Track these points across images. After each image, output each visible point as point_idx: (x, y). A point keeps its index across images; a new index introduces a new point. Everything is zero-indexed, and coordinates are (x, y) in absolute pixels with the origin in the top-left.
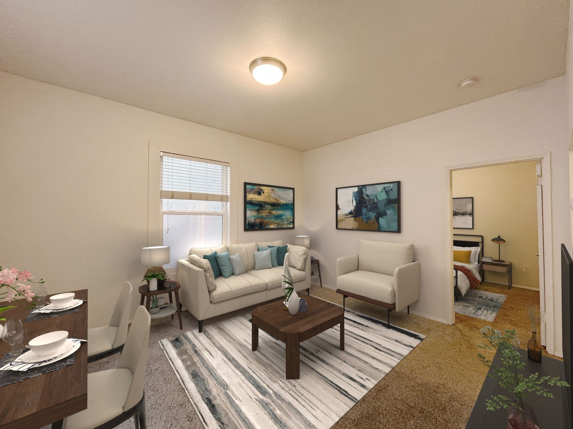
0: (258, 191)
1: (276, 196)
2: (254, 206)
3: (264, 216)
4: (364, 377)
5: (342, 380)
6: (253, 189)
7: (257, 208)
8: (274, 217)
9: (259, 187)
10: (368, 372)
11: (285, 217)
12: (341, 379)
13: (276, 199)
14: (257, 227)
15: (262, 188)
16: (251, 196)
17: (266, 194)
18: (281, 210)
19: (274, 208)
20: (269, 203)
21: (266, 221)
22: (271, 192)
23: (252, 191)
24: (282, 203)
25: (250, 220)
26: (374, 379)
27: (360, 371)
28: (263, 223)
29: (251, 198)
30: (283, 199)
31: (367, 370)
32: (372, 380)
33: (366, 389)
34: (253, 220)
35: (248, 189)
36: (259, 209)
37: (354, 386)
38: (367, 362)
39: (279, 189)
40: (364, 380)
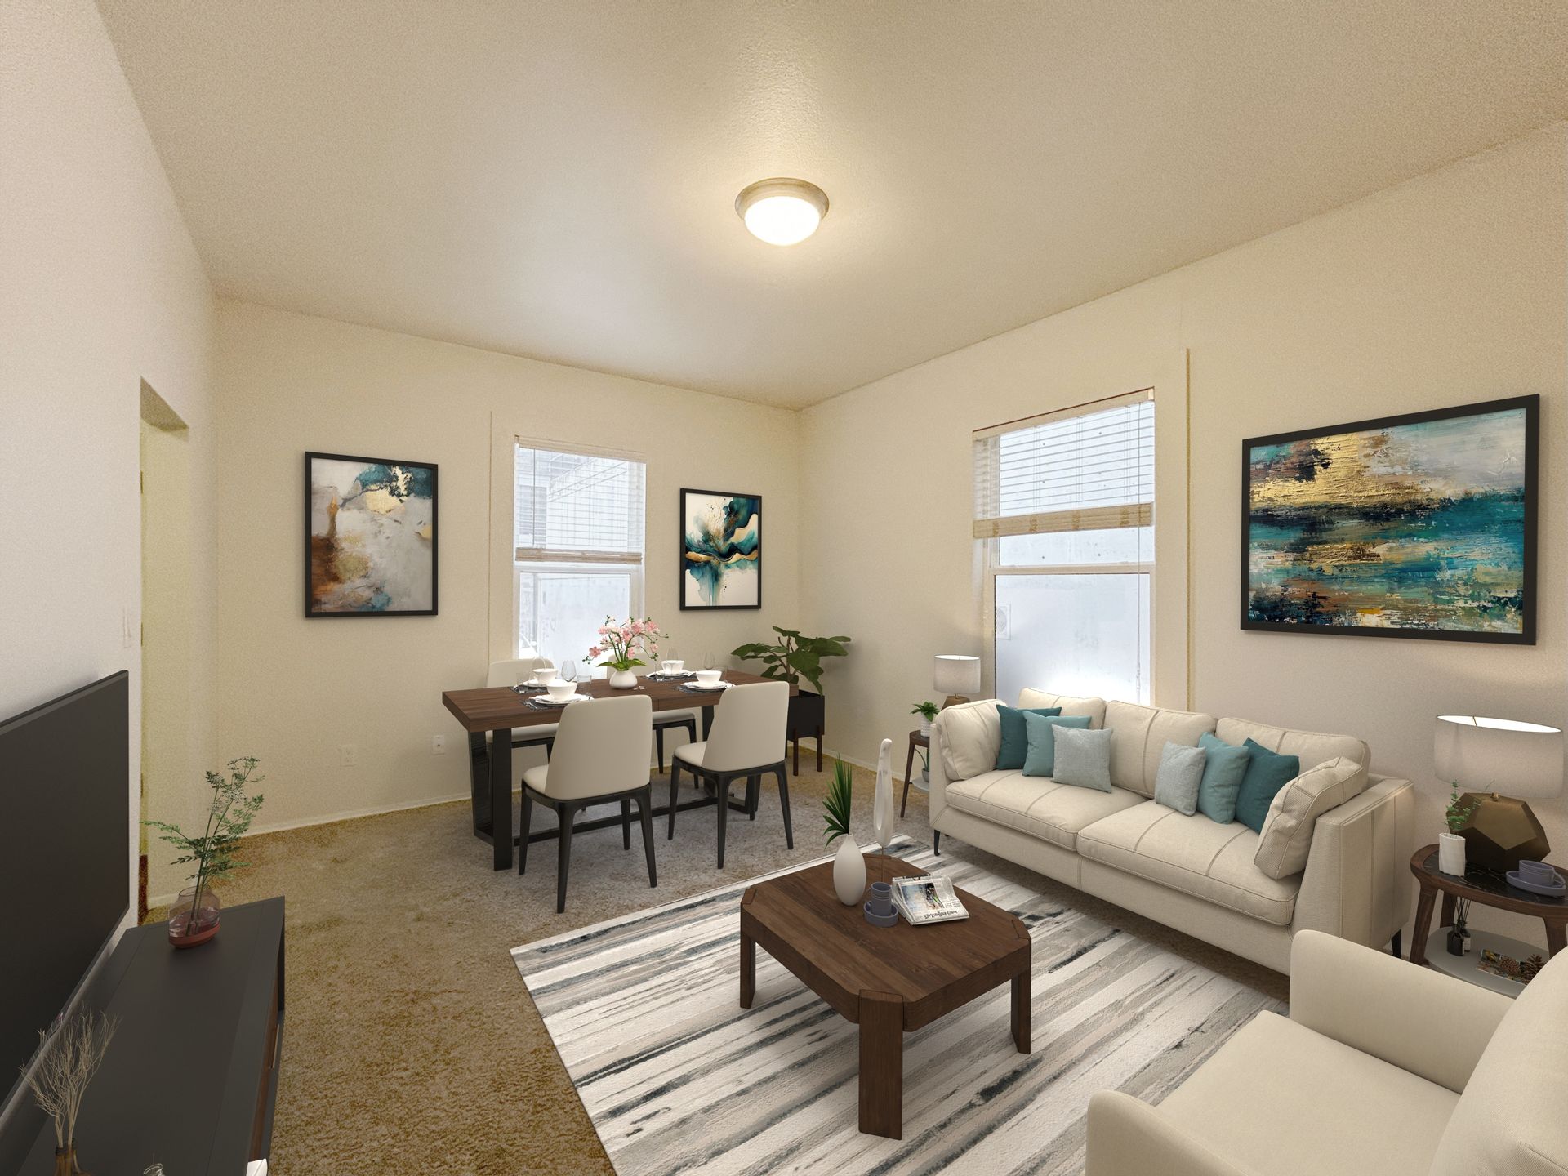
0: (1301, 464)
1: (1398, 469)
2: (1281, 527)
3: (1328, 571)
4: (650, 1127)
5: (665, 1072)
6: (1277, 459)
7: (1294, 536)
8: (1382, 576)
9: (1305, 442)
10: (667, 1142)
11: (1459, 573)
12: (670, 1070)
13: (1397, 486)
14: (1292, 618)
15: (1320, 444)
16: (1274, 491)
17: (1338, 469)
18: (1433, 535)
19: (1385, 531)
20: (1358, 508)
21: (1336, 591)
22: (1367, 456)
23: (1275, 469)
24: (1441, 497)
25: (1264, 586)
26: (628, 1150)
27: (683, 1121)
28: (1322, 601)
29: (1270, 499)
30: (1445, 474)
31: (676, 1143)
32: (627, 1142)
33: (602, 1115)
34: (1275, 587)
35: (1258, 463)
36: (1302, 539)
37: (627, 1092)
38: (719, 1158)
39: (1420, 426)
40: (640, 1120)
